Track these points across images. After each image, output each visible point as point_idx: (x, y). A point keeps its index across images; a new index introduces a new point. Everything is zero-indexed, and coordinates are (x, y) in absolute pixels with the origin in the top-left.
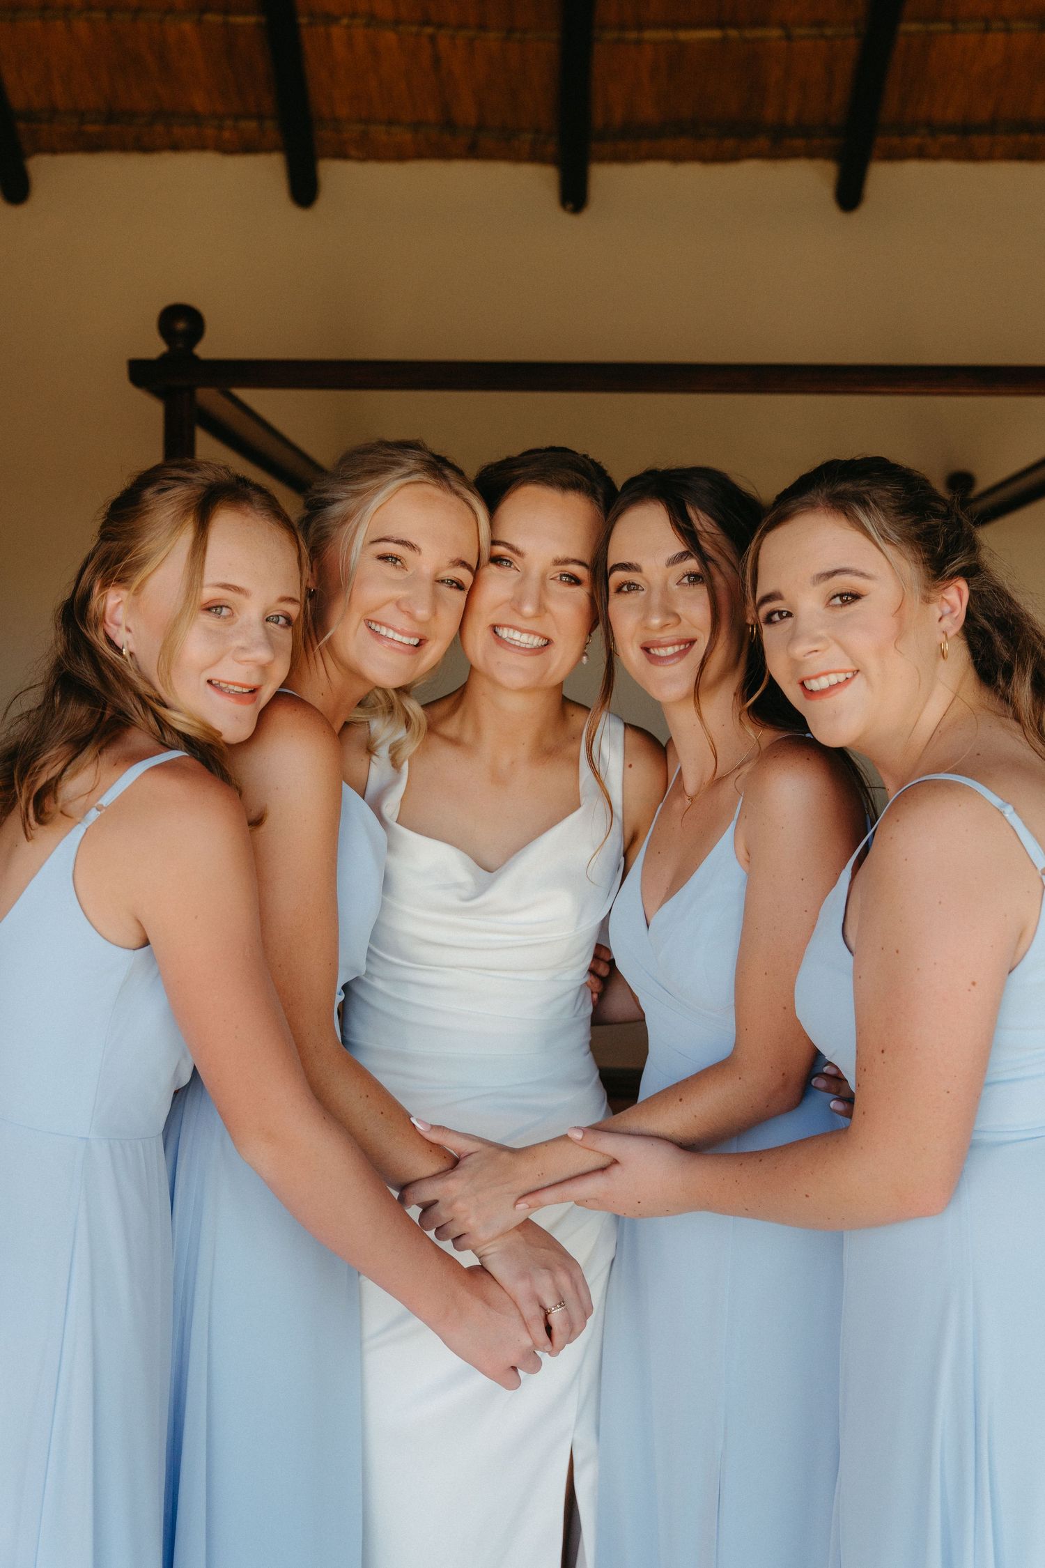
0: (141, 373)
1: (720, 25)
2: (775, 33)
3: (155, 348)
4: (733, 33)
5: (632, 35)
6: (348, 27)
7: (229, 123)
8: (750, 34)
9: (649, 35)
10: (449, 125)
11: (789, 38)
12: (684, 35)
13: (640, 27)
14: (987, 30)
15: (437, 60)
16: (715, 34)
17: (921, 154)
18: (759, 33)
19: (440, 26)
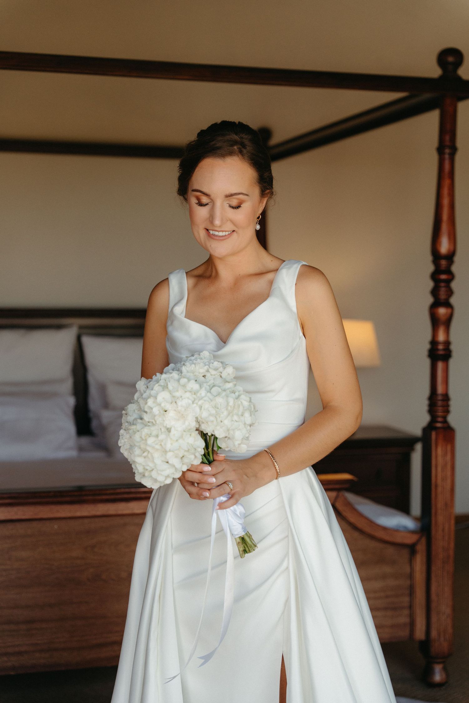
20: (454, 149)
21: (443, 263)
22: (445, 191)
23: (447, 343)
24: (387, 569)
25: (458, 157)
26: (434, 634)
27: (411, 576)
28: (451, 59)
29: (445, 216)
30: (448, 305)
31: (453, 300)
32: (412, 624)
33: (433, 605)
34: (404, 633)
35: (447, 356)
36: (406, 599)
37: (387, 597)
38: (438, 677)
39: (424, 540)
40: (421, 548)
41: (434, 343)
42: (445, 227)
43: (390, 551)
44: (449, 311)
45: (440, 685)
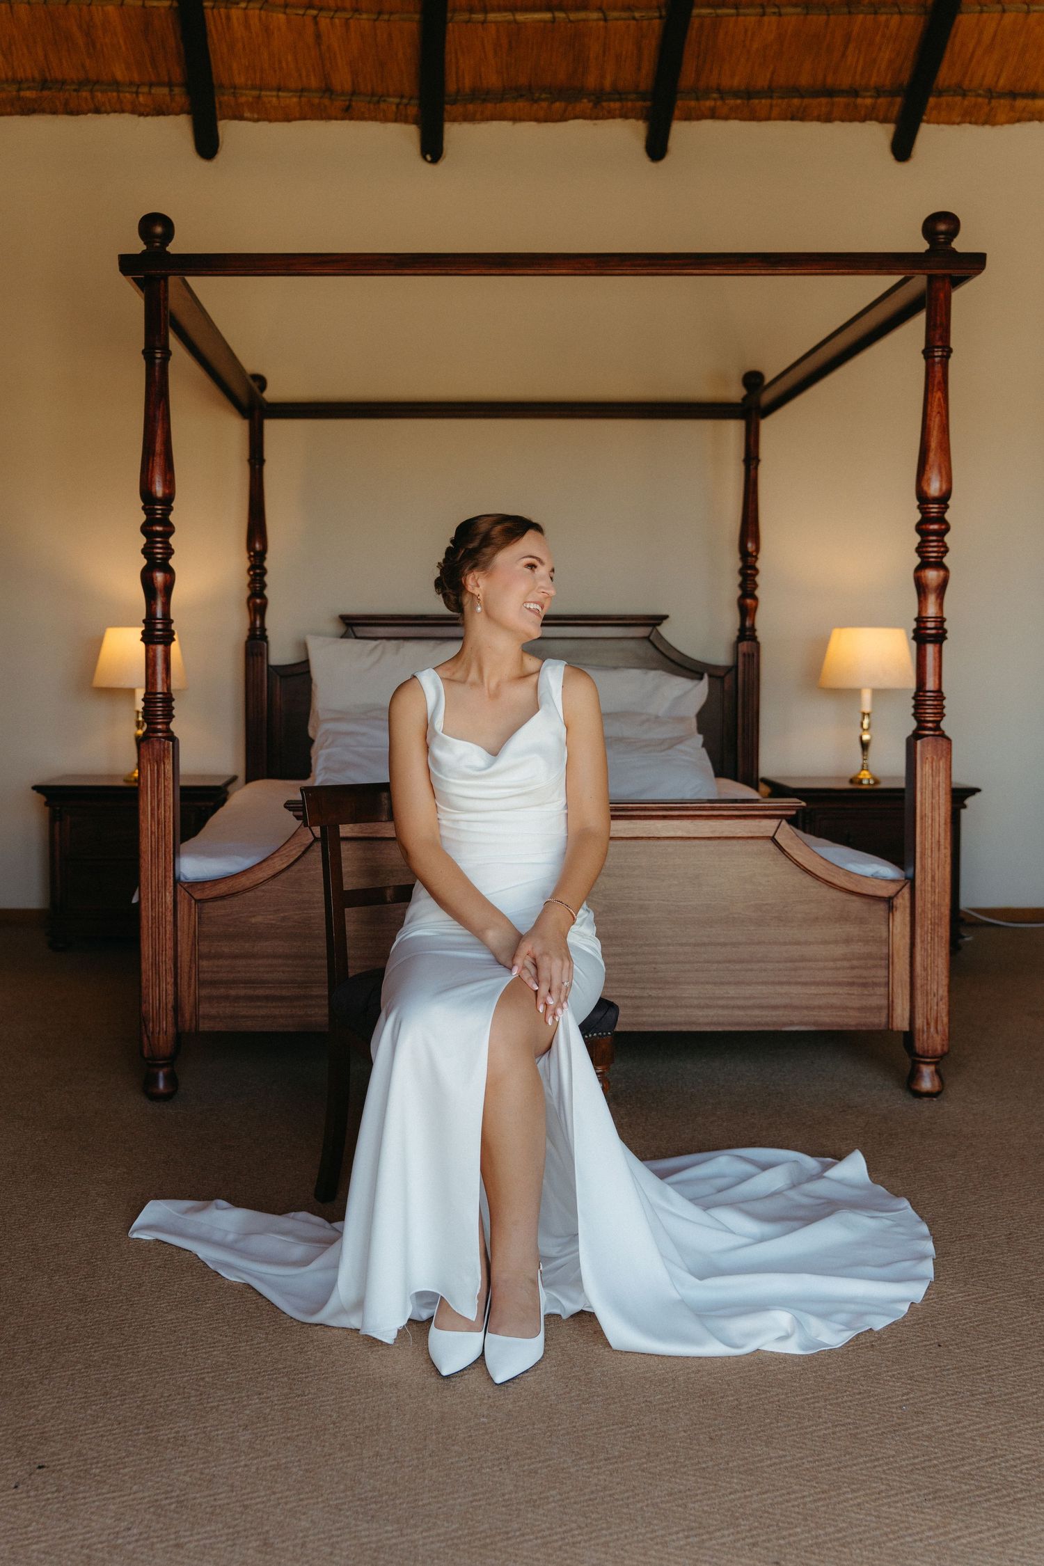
0: (128, 264)
1: (549, 9)
2: (595, 15)
3: (137, 246)
4: (560, 15)
5: (479, 17)
6: (245, 9)
7: (145, 89)
8: (573, 16)
9: (492, 16)
10: (328, 90)
11: (605, 20)
12: (520, 17)
13: (485, 10)
14: (764, 14)
15: (318, 36)
16: (547, 16)
17: (713, 115)
18: (582, 15)
19: (321, 9)
20: (948, 351)
21: (934, 508)
22: (935, 409)
23: (941, 620)
24: (853, 930)
25: (952, 362)
26: (919, 1022)
27: (888, 942)
28: (942, 227)
29: (934, 444)
30: (940, 565)
31: (947, 560)
32: (890, 1007)
33: (919, 982)
34: (879, 1020)
35: (940, 637)
36: (883, 972)
37: (853, 968)
38: (927, 1084)
39: (906, 891)
40: (903, 902)
41: (920, 620)
42: (933, 457)
43: (856, 905)
44: (942, 573)
45: (929, 1095)
